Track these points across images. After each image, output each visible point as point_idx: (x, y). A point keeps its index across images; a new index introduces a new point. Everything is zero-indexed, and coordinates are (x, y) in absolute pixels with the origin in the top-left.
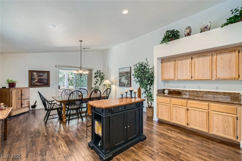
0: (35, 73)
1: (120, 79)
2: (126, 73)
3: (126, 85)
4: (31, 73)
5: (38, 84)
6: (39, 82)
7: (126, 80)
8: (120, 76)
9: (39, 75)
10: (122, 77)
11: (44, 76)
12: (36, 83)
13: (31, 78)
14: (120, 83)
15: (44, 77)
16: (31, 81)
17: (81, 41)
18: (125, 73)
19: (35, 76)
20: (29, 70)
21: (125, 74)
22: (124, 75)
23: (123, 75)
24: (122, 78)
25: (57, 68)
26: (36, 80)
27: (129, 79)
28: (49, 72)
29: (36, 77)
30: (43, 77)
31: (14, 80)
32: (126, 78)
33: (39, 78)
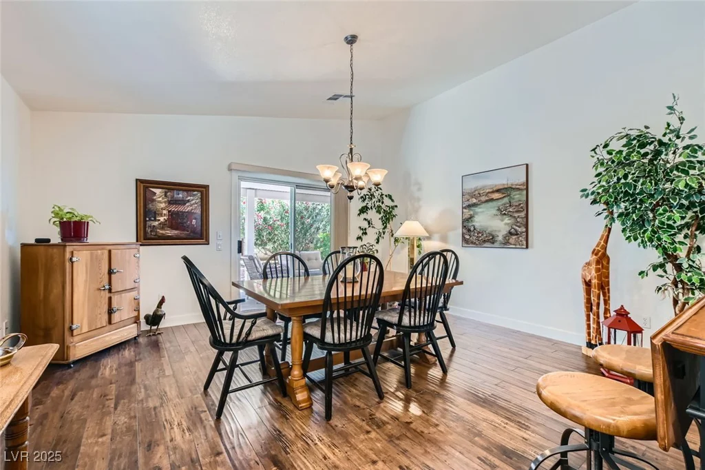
0: (158, 191)
1: (467, 216)
2: (498, 191)
3: (500, 238)
4: (146, 188)
5: (169, 232)
6: (172, 227)
7: (502, 221)
8: (467, 204)
9: (173, 197)
10: (477, 209)
11: (188, 201)
12: (163, 228)
13: (145, 212)
14: (469, 230)
15: (190, 208)
16: (145, 221)
17: (351, 40)
18: (493, 192)
19: (160, 202)
20: (137, 180)
21: (496, 196)
22: (492, 200)
23: (483, 198)
24: (480, 210)
25: (235, 175)
26: (162, 219)
27: (516, 215)
28: (206, 187)
29: (163, 205)
30: (187, 208)
31: (80, 209)
32: (499, 210)
33: (173, 208)
